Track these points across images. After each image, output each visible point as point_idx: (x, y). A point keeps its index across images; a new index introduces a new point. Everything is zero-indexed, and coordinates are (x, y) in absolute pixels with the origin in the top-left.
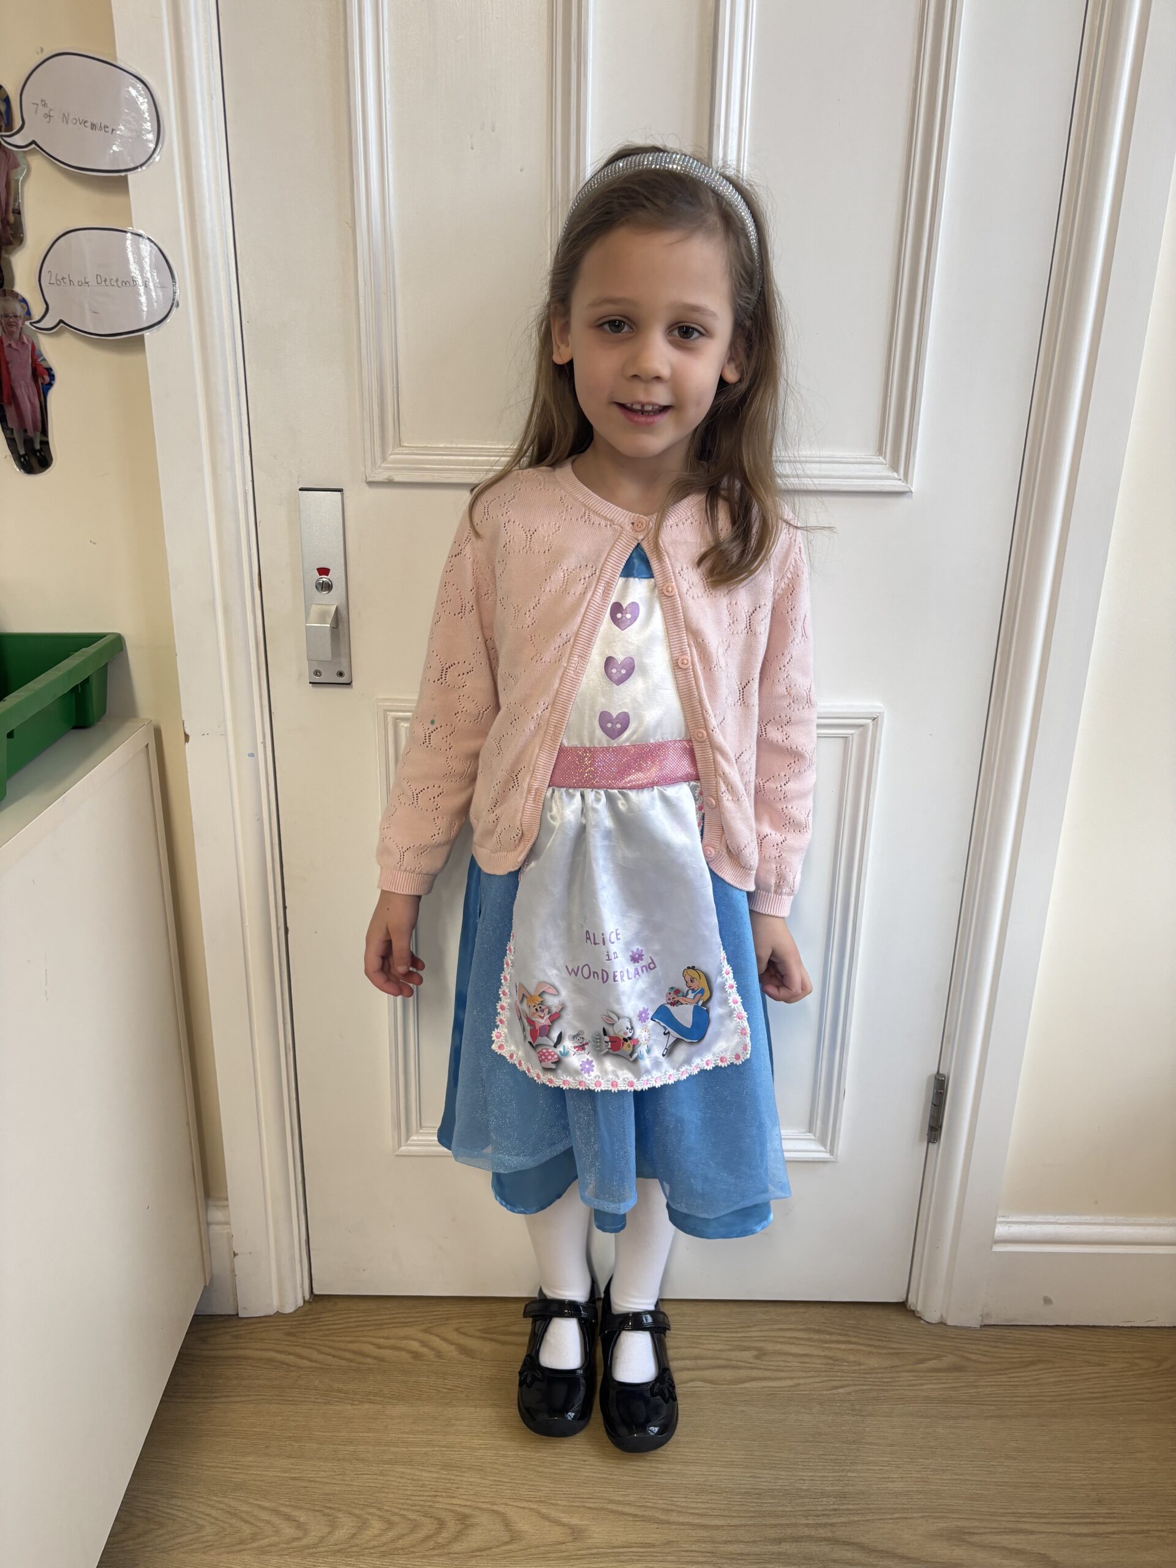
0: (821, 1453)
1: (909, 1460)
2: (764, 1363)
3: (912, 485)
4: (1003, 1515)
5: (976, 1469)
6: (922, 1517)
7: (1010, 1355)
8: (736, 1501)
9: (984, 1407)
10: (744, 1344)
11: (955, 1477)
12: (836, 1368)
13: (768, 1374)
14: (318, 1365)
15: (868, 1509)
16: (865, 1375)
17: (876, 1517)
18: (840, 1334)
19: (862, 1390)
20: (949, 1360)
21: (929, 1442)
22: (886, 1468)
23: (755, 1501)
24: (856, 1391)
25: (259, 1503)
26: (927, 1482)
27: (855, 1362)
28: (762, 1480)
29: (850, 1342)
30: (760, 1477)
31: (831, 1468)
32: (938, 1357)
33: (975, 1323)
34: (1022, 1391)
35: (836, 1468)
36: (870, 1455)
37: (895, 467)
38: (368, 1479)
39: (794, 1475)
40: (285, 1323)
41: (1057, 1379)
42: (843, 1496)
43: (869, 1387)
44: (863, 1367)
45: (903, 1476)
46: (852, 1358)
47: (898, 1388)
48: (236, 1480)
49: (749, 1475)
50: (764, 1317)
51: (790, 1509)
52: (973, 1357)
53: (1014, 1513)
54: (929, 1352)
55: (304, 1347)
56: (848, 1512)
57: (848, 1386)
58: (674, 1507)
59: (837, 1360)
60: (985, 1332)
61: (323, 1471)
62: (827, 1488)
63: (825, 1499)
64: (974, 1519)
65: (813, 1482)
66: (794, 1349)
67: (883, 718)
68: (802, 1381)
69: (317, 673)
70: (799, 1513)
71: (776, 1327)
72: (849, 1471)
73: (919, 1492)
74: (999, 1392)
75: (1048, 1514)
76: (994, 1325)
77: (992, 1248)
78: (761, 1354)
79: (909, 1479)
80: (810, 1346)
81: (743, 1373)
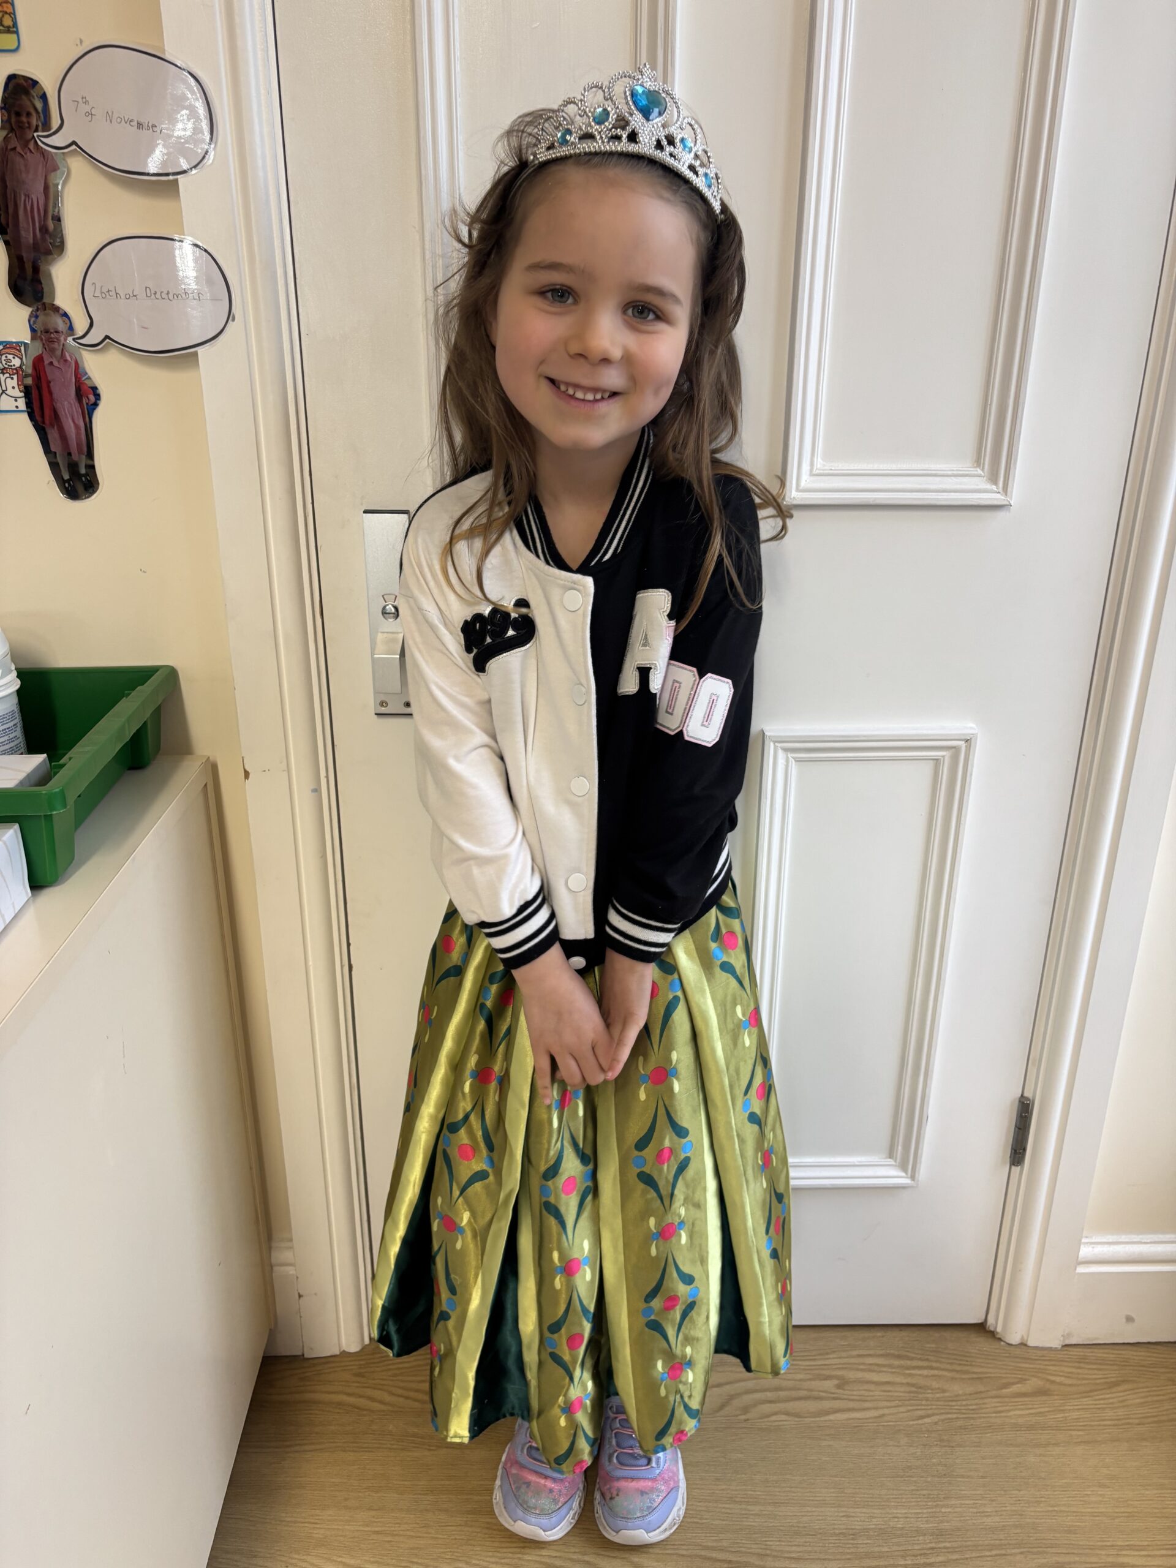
0: (913, 1488)
1: (1003, 1492)
2: (846, 1392)
3: (1011, 499)
4: (1102, 1548)
5: (1071, 1499)
6: (1021, 1553)
7: (1094, 1377)
8: (831, 1543)
9: (1074, 1433)
10: (824, 1372)
11: (1051, 1509)
12: (920, 1396)
13: (851, 1405)
14: (390, 1408)
15: (966, 1547)
16: (950, 1403)
17: (974, 1555)
18: (920, 1359)
19: (949, 1419)
20: (1034, 1383)
21: (1021, 1472)
22: (980, 1502)
23: (852, 1542)
24: (943, 1420)
25: (344, 1560)
26: (1022, 1515)
27: (939, 1388)
28: (856, 1519)
29: (932, 1368)
30: (853, 1517)
31: (924, 1504)
32: (1022, 1381)
33: (1056, 1344)
34: (1109, 1414)
35: (929, 1504)
36: (963, 1488)
37: (993, 479)
38: (453, 1531)
39: (888, 1513)
40: (352, 1363)
41: (1142, 1400)
42: (939, 1534)
43: (955, 1416)
44: (947, 1394)
45: (997, 1509)
46: (935, 1385)
47: (984, 1415)
48: (317, 1536)
49: (841, 1514)
50: (842, 1343)
51: (887, 1550)
52: (1058, 1379)
53: (1113, 1546)
54: (1013, 1376)
55: (375, 1389)
56: (945, 1550)
57: (933, 1415)
58: (768, 1552)
59: (920, 1388)
60: (1065, 1352)
61: (406, 1523)
62: (922, 1526)
63: (921, 1538)
64: (1073, 1553)
65: (908, 1520)
66: (875, 1377)
67: (976, 739)
68: (886, 1411)
69: (383, 704)
70: (897, 1553)
71: (855, 1353)
72: (943, 1506)
73: (1016, 1527)
74: (1085, 1416)
75: (1148, 1545)
76: (1075, 1345)
77: (1075, 1269)
78: (843, 1383)
79: (1004, 1513)
80: (892, 1373)
81: (827, 1405)
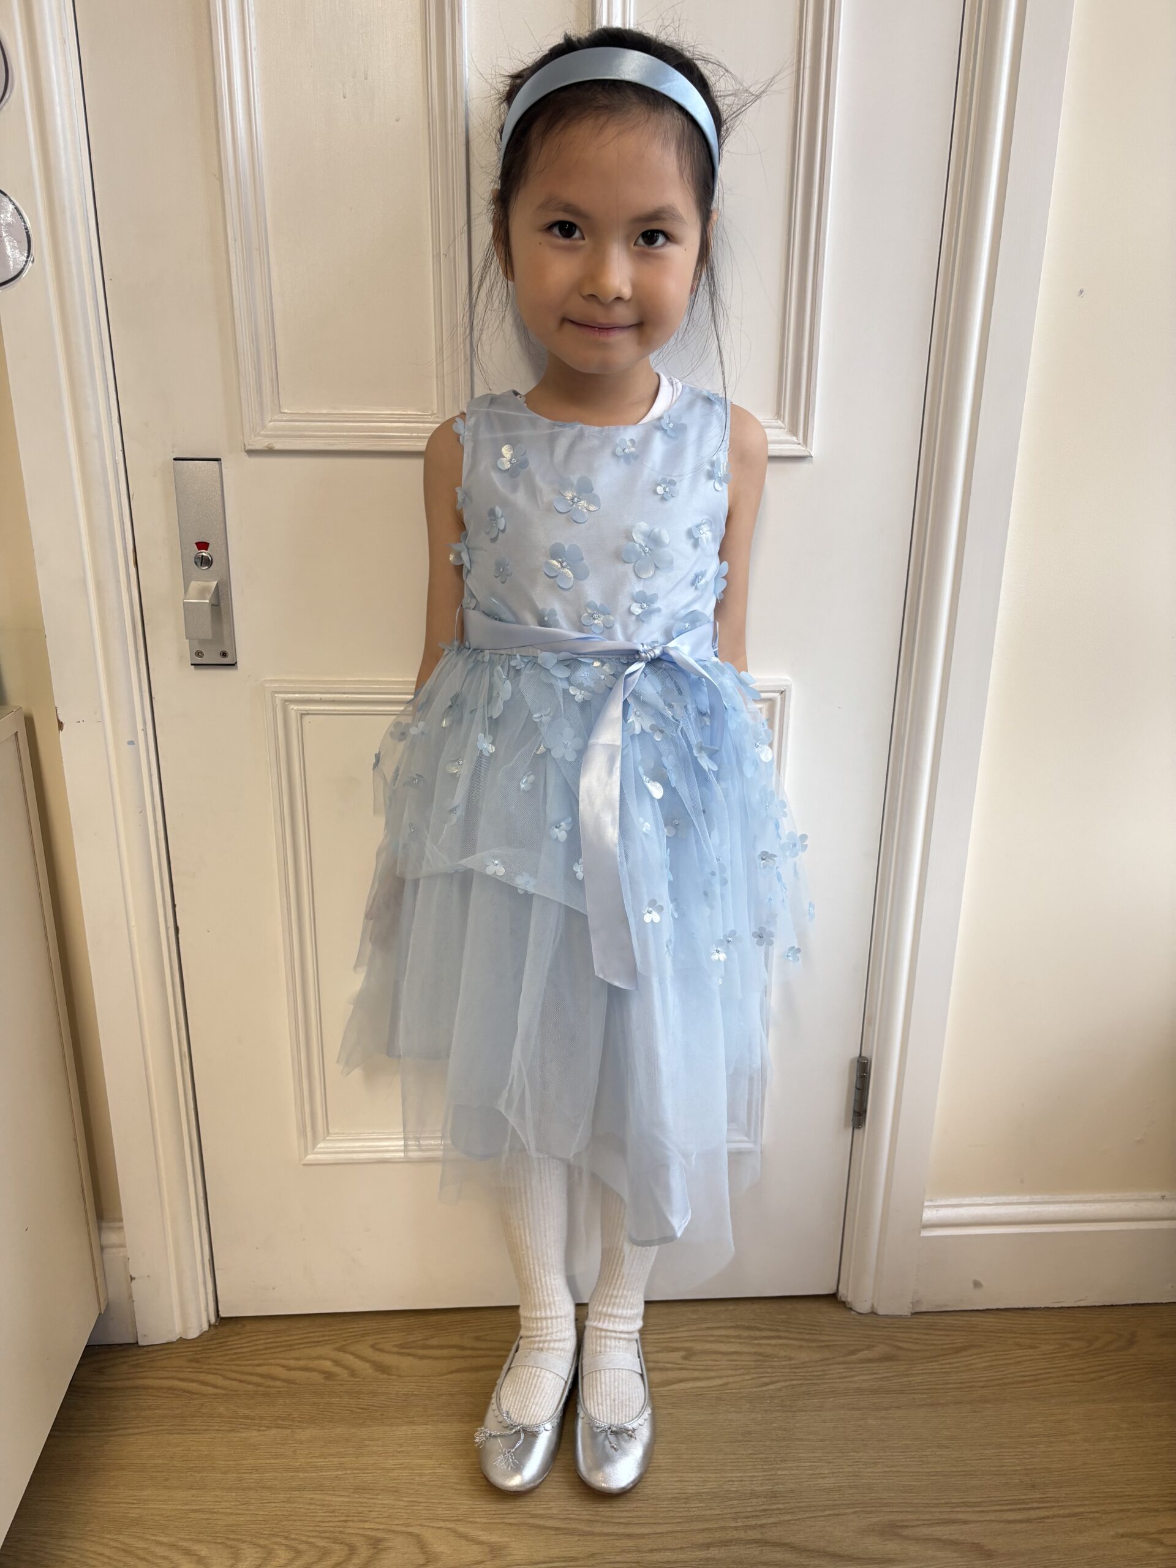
0: (750, 1452)
1: (840, 1454)
2: (693, 1363)
3: (811, 449)
4: (937, 1505)
5: (908, 1460)
6: (855, 1513)
7: (941, 1342)
8: (662, 1507)
9: (916, 1396)
10: (671, 1345)
11: (888, 1469)
12: (767, 1364)
13: (696, 1374)
14: (223, 1392)
15: (799, 1507)
16: (796, 1370)
17: (807, 1515)
18: (770, 1330)
19: (793, 1385)
20: (881, 1349)
21: (861, 1434)
22: (817, 1464)
23: (683, 1505)
24: (786, 1387)
25: (157, 1538)
26: (858, 1476)
27: (786, 1357)
28: (690, 1483)
29: (780, 1337)
30: (687, 1481)
31: (760, 1467)
32: (869, 1348)
33: (906, 1311)
34: (954, 1378)
35: (766, 1467)
36: (801, 1451)
37: (793, 431)
38: (275, 1507)
39: (723, 1477)
40: (188, 1350)
41: (987, 1364)
42: (773, 1496)
43: (799, 1382)
44: (793, 1362)
45: (833, 1470)
46: (782, 1353)
47: (829, 1381)
48: (132, 1515)
49: (676, 1479)
50: (694, 1317)
51: (719, 1512)
52: (905, 1345)
53: (947, 1503)
54: (861, 1343)
55: (208, 1373)
56: (778, 1512)
57: (777, 1382)
58: (598, 1518)
59: (767, 1356)
60: (915, 1320)
61: (226, 1501)
62: (756, 1488)
63: (755, 1500)
64: (907, 1512)
65: (743, 1483)
66: (723, 1348)
67: (790, 691)
68: (731, 1379)
69: (199, 654)
70: (728, 1516)
71: (704, 1326)
72: (779, 1469)
73: (850, 1487)
74: (929, 1379)
75: (982, 1502)
76: (925, 1312)
77: (920, 1233)
78: (690, 1354)
79: (841, 1475)
80: (740, 1343)
81: (671, 1375)
